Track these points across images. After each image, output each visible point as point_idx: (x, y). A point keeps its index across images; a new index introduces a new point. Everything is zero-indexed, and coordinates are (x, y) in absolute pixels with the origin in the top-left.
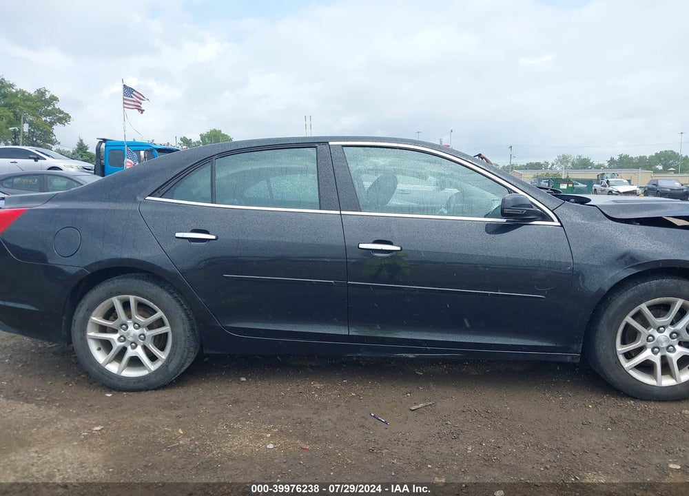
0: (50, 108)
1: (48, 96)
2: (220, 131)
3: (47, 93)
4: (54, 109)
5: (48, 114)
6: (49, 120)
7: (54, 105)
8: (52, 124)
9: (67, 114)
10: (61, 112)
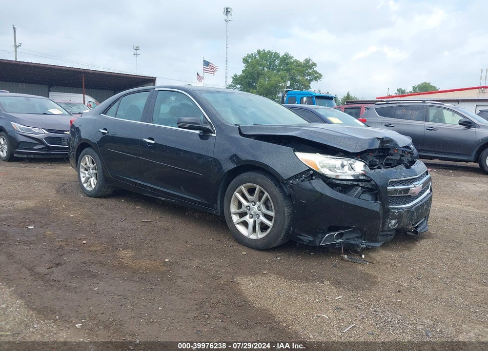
0: (310, 71)
1: (311, 62)
2: (430, 83)
3: (311, 61)
4: (314, 71)
5: (309, 74)
6: (309, 78)
7: (314, 69)
8: (311, 80)
9: (320, 74)
10: (317, 73)
